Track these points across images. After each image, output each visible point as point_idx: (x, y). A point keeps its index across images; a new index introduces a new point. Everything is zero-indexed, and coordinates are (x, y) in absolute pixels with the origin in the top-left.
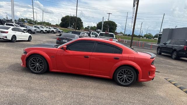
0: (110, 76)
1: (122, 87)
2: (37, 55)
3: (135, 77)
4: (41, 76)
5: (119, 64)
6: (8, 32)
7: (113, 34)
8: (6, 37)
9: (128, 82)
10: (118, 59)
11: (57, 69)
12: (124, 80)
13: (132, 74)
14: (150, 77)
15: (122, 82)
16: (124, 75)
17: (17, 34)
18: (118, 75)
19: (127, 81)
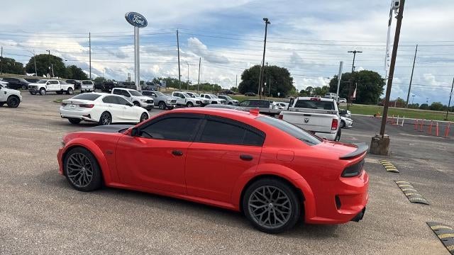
0: (234, 205)
1: (263, 234)
2: (80, 149)
3: (294, 210)
4: (86, 196)
5: (253, 171)
6: (93, 105)
7: (332, 100)
8: (89, 116)
9: (277, 222)
10: (250, 159)
11: (120, 183)
12: (267, 216)
13: (287, 202)
14: (340, 212)
15: (263, 219)
16: (268, 202)
17: (114, 108)
18: (250, 200)
19: (276, 218)
